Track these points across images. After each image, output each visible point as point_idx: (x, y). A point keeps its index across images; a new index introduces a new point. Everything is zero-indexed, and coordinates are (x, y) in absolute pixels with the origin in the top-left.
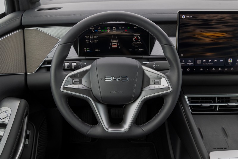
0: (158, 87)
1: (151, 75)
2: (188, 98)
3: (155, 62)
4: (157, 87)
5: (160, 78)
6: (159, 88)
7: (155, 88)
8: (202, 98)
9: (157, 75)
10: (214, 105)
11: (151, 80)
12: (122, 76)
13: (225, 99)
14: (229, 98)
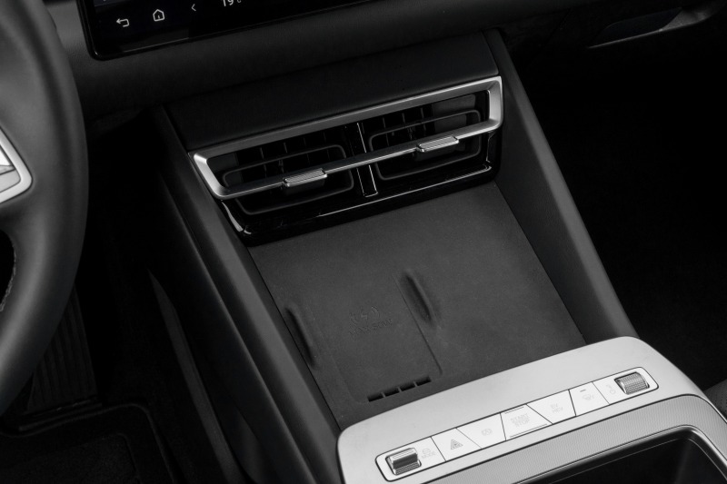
2: (211, 163)
8: (294, 143)
10: (354, 170)
13: (409, 120)
14: (428, 109)
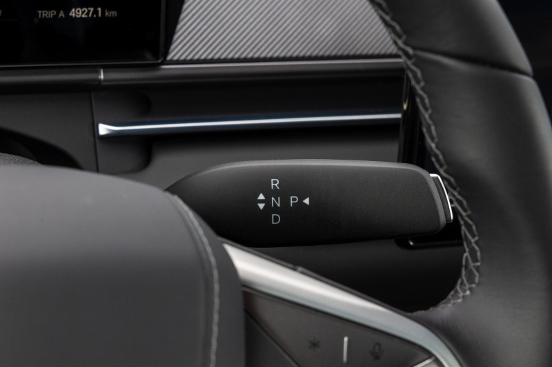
1: (314, 345)
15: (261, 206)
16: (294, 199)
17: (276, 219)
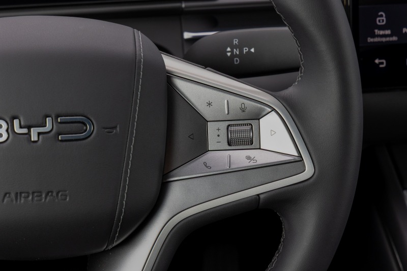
0: (248, 158)
1: (209, 104)
3: (236, 35)
4: (240, 157)
5: (258, 116)
6: (252, 164)
7: (234, 166)
9: (236, 102)
11: (212, 128)
12: (57, 116)
15: (229, 54)
16: (246, 50)
17: (237, 61)
